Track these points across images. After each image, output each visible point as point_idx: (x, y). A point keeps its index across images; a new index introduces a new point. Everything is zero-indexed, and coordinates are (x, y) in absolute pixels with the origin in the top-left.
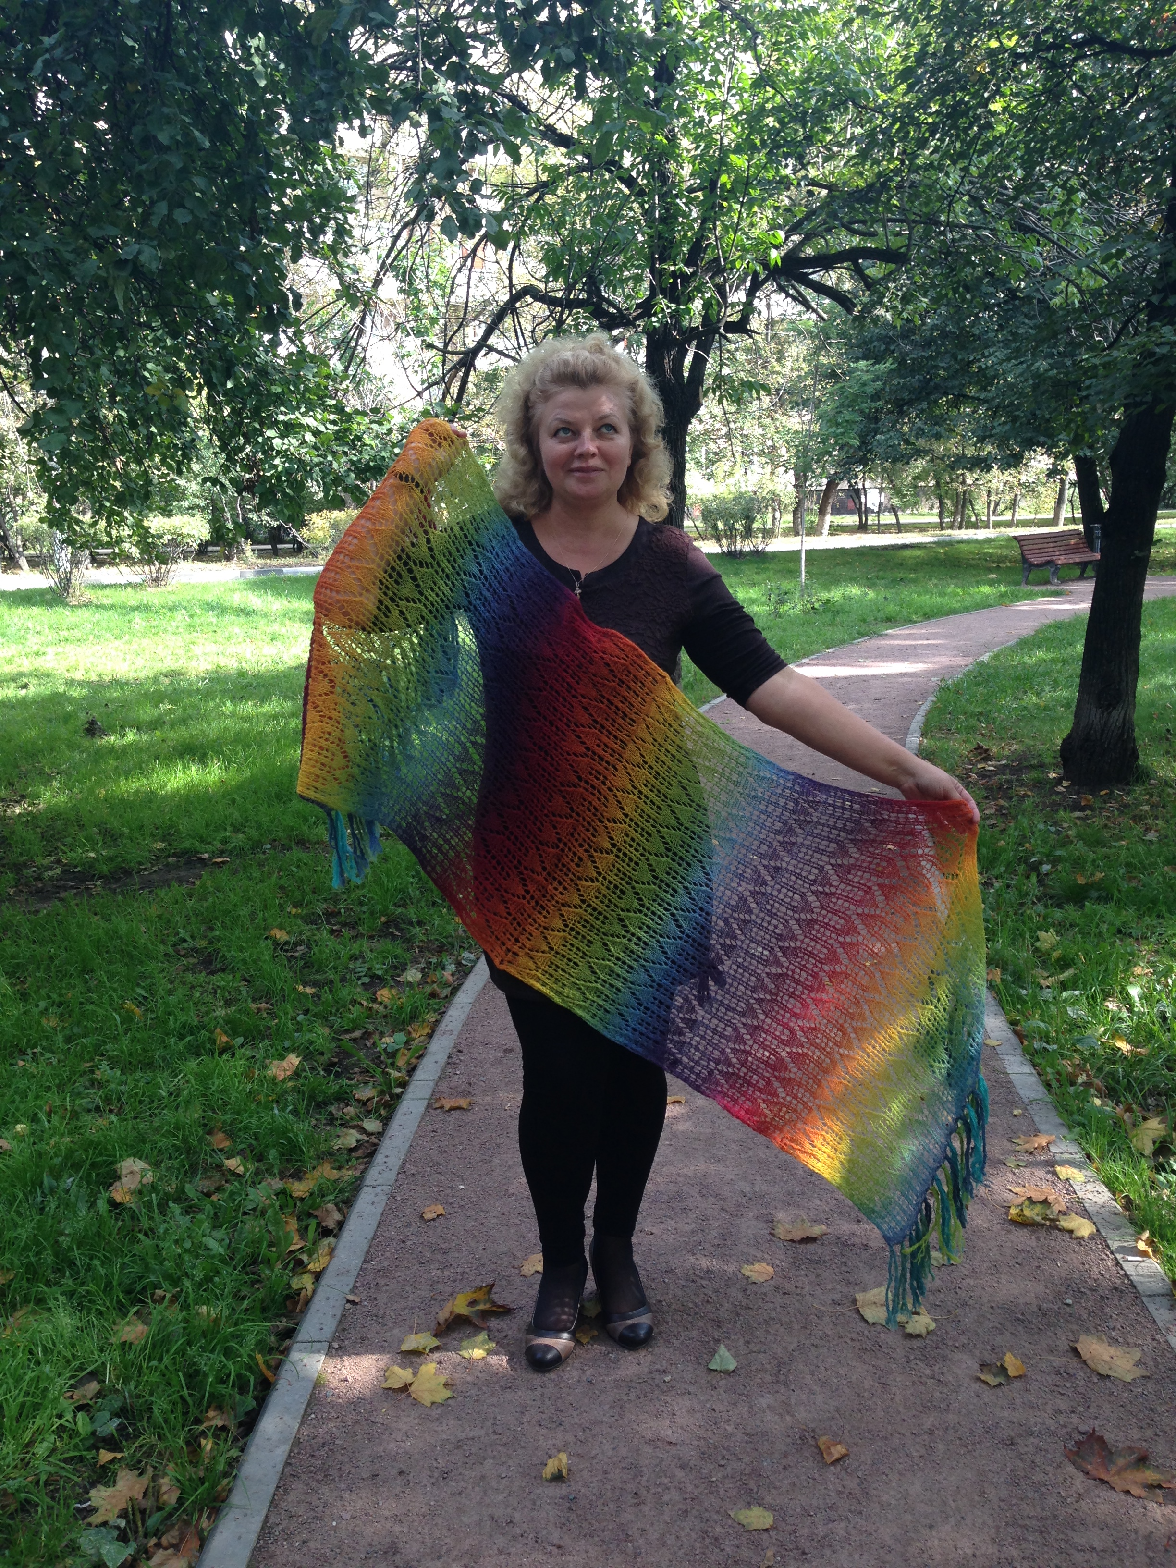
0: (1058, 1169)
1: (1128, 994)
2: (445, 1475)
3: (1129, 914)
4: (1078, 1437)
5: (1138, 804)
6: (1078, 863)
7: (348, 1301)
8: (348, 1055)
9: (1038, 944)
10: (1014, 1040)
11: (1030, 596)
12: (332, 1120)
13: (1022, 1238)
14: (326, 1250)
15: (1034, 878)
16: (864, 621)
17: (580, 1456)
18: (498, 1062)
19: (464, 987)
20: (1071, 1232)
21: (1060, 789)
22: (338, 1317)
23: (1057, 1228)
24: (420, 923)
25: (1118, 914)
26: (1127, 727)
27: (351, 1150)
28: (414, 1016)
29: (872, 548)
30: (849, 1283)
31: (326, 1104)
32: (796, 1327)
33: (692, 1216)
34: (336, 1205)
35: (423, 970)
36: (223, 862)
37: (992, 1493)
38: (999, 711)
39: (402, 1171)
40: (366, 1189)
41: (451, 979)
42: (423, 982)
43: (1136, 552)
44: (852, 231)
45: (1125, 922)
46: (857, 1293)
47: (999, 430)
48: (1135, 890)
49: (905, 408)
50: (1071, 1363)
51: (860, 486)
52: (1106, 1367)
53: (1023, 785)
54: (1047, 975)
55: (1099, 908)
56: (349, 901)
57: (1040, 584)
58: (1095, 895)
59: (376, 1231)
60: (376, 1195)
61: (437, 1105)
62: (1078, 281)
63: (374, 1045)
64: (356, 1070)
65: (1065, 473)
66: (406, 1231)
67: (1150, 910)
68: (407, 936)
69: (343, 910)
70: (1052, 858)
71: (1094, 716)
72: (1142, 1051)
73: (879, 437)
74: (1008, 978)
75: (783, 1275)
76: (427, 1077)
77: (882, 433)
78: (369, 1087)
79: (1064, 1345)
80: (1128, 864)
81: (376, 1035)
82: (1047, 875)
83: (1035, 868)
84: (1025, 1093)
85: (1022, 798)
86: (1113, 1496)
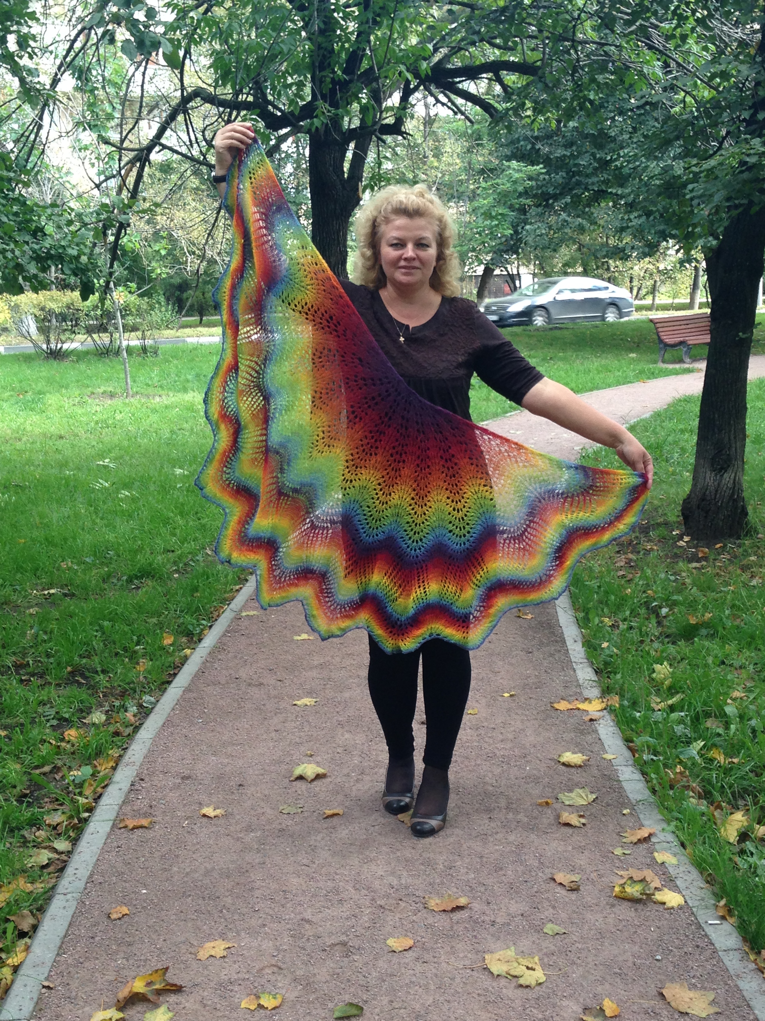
0: (656, 854)
1: (725, 713)
3: (731, 648)
5: (746, 554)
6: (692, 605)
7: (44, 987)
8: (39, 787)
9: (654, 675)
10: (628, 754)
11: (665, 374)
12: (25, 843)
13: (624, 910)
14: (23, 947)
15: (654, 621)
18: (177, 787)
19: (145, 726)
20: (663, 903)
21: (681, 543)
22: (35, 1000)
23: (652, 901)
24: (103, 671)
25: (722, 647)
26: (737, 487)
27: (43, 867)
28: (99, 753)
30: (478, 952)
31: (19, 830)
32: (432, 987)
33: (346, 906)
34: (31, 912)
35: (107, 712)
39: (90, 879)
40: (57, 897)
41: (133, 719)
42: (107, 723)
43: (740, 334)
44: (494, 45)
45: (728, 655)
46: (486, 957)
47: (635, 222)
48: (738, 627)
49: (551, 201)
50: (658, 1004)
51: (515, 272)
52: (686, 1006)
53: (649, 541)
54: (659, 700)
55: (706, 643)
56: (36, 654)
57: (674, 362)
58: (704, 632)
59: (67, 931)
60: (67, 901)
61: (121, 825)
62: (694, 93)
63: (63, 777)
64: (46, 800)
65: (697, 261)
66: (94, 929)
67: (749, 644)
68: (92, 683)
69: (31, 662)
70: (670, 602)
71: (710, 478)
72: (735, 760)
73: (528, 227)
74: (626, 703)
75: (424, 949)
76: (112, 802)
77: (531, 223)
78: (59, 813)
79: (653, 991)
80: (733, 606)
81: (65, 769)
82: (665, 617)
83: (655, 611)
84: (633, 796)
85: (648, 552)
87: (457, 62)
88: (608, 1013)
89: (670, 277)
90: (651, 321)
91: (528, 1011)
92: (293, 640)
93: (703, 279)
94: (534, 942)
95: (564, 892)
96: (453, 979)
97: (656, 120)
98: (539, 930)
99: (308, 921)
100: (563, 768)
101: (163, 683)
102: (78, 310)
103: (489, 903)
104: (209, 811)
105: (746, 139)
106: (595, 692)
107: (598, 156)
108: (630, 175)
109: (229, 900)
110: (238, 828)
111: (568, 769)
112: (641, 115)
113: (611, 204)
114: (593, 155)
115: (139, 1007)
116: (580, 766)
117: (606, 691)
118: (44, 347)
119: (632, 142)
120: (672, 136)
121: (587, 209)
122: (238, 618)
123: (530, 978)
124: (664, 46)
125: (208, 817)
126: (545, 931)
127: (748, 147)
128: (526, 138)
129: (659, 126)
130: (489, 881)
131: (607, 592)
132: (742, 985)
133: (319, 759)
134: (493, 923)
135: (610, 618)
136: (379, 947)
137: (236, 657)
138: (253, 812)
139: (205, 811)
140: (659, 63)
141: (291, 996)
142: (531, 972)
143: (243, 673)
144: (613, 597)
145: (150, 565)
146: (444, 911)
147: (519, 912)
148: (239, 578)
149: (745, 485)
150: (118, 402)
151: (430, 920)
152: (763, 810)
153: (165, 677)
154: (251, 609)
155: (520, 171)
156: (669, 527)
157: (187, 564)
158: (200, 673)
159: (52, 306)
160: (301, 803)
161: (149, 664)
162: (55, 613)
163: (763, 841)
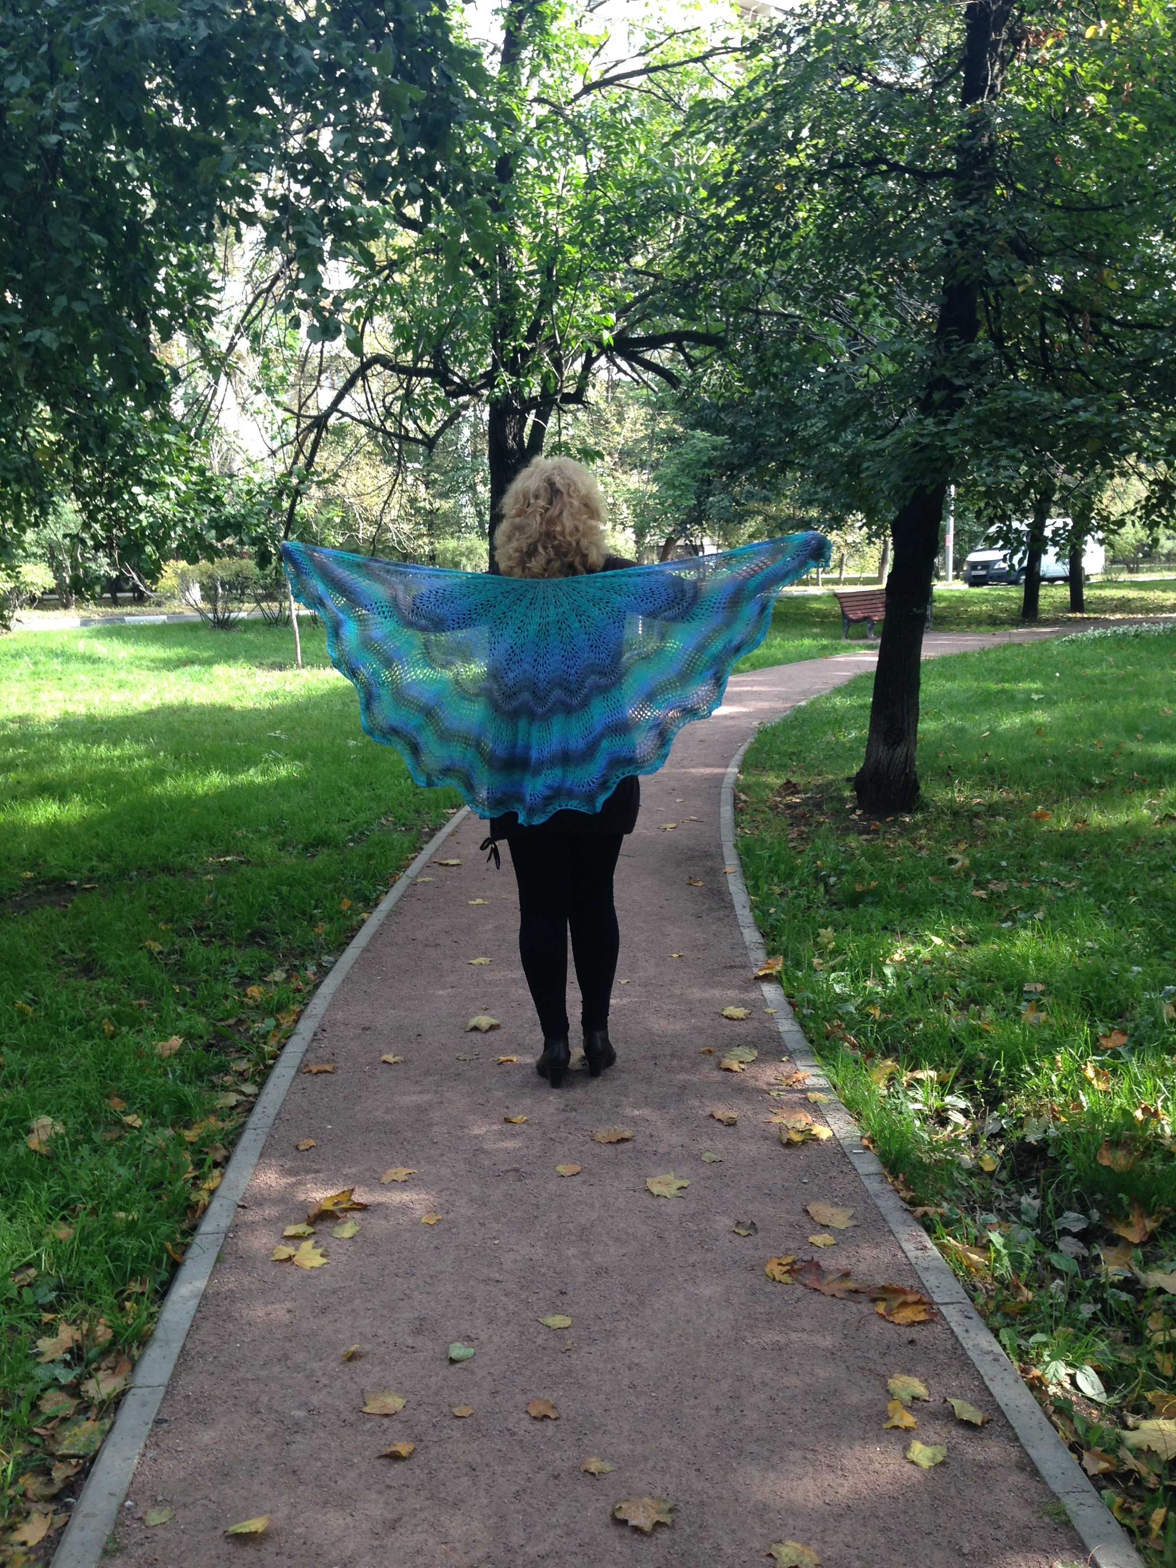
0: (809, 1094)
1: (883, 973)
2: (324, 1311)
3: (895, 914)
5: (916, 826)
6: (858, 875)
7: (239, 1206)
8: (225, 1038)
9: (819, 939)
10: (789, 1009)
11: (846, 648)
12: (213, 1086)
14: (218, 1175)
15: (821, 888)
18: (358, 1037)
21: (854, 817)
22: (232, 1217)
24: (283, 933)
25: (886, 914)
26: (909, 759)
27: (232, 1108)
28: (281, 1007)
30: (639, 1177)
31: (208, 1075)
32: (597, 1205)
33: (519, 1139)
34: (224, 1146)
35: (287, 971)
36: (93, 888)
37: (735, 1300)
38: (809, 751)
39: (278, 1116)
40: (248, 1131)
41: (312, 977)
42: (287, 980)
43: (916, 608)
44: (679, 315)
45: (890, 921)
46: (648, 1180)
47: (821, 495)
48: (903, 895)
49: (736, 472)
50: (804, 1219)
51: (698, 543)
52: (828, 1220)
53: (823, 814)
54: (821, 961)
55: (871, 910)
56: (215, 917)
57: (857, 638)
58: (869, 899)
59: (259, 1160)
60: (257, 1135)
61: (305, 1070)
62: (878, 367)
63: (247, 1030)
64: (231, 1050)
65: (886, 538)
66: (284, 1159)
67: (912, 911)
68: (272, 944)
69: (211, 925)
70: (838, 872)
71: (882, 752)
72: (890, 1016)
73: (712, 498)
74: (789, 963)
75: (590, 1173)
76: (295, 1050)
77: (715, 495)
78: (245, 1060)
79: (798, 1208)
80: (899, 875)
81: (249, 1022)
82: (832, 886)
83: (824, 880)
84: (791, 1046)
85: (821, 824)
86: (822, 1298)
87: (639, 332)
89: (858, 551)
90: (836, 595)
92: (468, 905)
93: (891, 554)
94: (691, 1168)
95: (722, 1127)
96: (616, 1199)
98: (698, 1158)
99: (483, 1151)
100: (726, 1020)
101: (341, 945)
102: (246, 578)
103: (652, 1136)
104: (389, 1058)
105: (919, 419)
106: (760, 953)
109: (409, 1134)
110: (417, 1072)
111: (730, 1021)
114: (779, 425)
115: (328, 1223)
116: (743, 1019)
117: (771, 953)
118: (211, 616)
121: (774, 480)
122: (414, 884)
124: (849, 319)
125: (388, 1063)
126: (703, 1159)
127: (921, 427)
128: (711, 406)
130: (653, 1118)
131: (777, 862)
132: (879, 1202)
133: (493, 1011)
134: (655, 1153)
135: (779, 886)
136: (549, 1172)
137: (412, 920)
138: (430, 1059)
139: (385, 1057)
140: (844, 336)
143: (420, 934)
144: (783, 867)
145: (326, 833)
146: (610, 1142)
147: (680, 1144)
148: (414, 847)
149: (918, 762)
150: (288, 674)
151: (597, 1151)
152: (911, 1058)
153: (342, 939)
154: (427, 875)
155: (705, 440)
156: (842, 800)
157: (362, 833)
158: (378, 935)
159: (220, 574)
160: (476, 1051)
161: (327, 927)
162: (232, 879)
163: (910, 1086)
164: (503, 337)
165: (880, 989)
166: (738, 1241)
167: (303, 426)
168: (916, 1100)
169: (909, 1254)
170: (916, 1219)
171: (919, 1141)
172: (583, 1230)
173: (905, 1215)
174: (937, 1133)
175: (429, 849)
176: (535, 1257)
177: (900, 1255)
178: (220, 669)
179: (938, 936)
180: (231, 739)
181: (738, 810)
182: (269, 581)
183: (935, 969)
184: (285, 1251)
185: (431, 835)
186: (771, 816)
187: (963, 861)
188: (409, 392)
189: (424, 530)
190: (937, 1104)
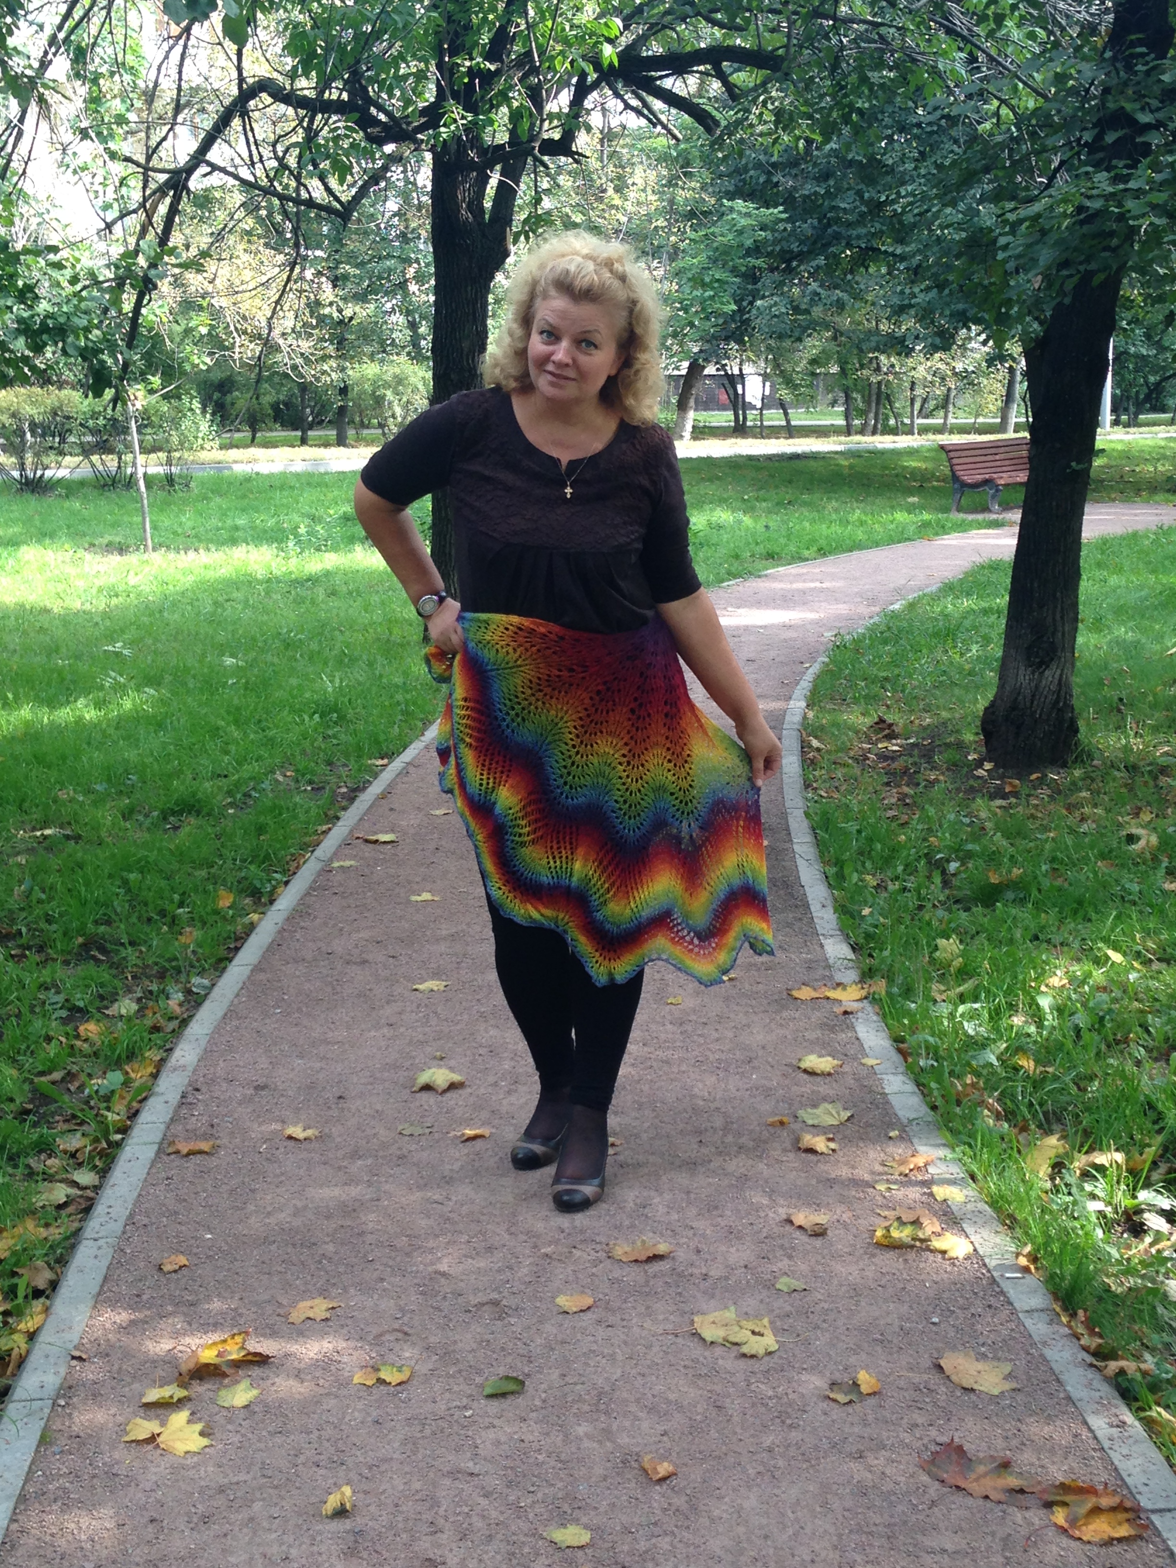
0: (935, 1189)
1: (1038, 1005)
2: (206, 1520)
3: (1049, 918)
4: (933, 1448)
5: (1074, 787)
6: (993, 858)
7: (73, 1358)
8: (47, 1100)
9: (938, 954)
10: (897, 1058)
11: (962, 527)
12: (31, 1174)
13: (889, 1261)
14: (39, 1309)
15: (937, 879)
16: (737, 557)
17: (366, 1493)
18: (248, 1100)
19: (196, 1018)
20: (944, 1252)
21: (981, 772)
22: (62, 1375)
23: (928, 1249)
24: (132, 943)
25: (1036, 917)
26: (1063, 690)
27: (60, 1207)
28: (131, 1055)
29: (750, 458)
30: (682, 1314)
31: (23, 1157)
32: (620, 1357)
33: (498, 1255)
34: (49, 1265)
35: (139, 1000)
37: (836, 1505)
38: (910, 676)
39: (130, 1220)
40: (85, 1242)
41: (178, 1009)
42: (141, 1012)
43: (1073, 464)
44: (715, 23)
45: (1044, 927)
46: (696, 1319)
47: (921, 298)
48: (1060, 889)
49: (794, 264)
50: (934, 1379)
51: (736, 371)
52: (972, 1381)
53: (933, 768)
54: (943, 988)
55: (1013, 911)
56: (30, 919)
57: (975, 511)
58: (1010, 895)
59: (102, 1286)
60: (99, 1248)
61: (170, 1150)
62: (1013, 102)
63: (81, 1088)
64: (57, 1118)
65: (1014, 360)
66: (140, 1285)
67: (1075, 912)
68: (115, 960)
69: (24, 930)
70: (961, 854)
71: (1024, 677)
72: (1050, 1070)
73: (759, 303)
74: (895, 990)
75: (607, 1309)
76: (155, 1119)
77: (763, 297)
78: (78, 1135)
79: (926, 1362)
80: (1053, 860)
81: (83, 1077)
82: (954, 875)
83: (940, 866)
84: (904, 1114)
85: (932, 783)
86: (970, 1501)
87: (655, 48)
88: (864, 1389)
89: (971, 383)
90: (942, 447)
91: (753, 1387)
92: (409, 902)
93: (1021, 387)
94: (761, 1301)
95: (805, 1238)
96: (649, 1347)
97: (956, 142)
98: (770, 1285)
99: (444, 1274)
100: (805, 1076)
101: (221, 960)
102: (68, 418)
103: (699, 1251)
104: (297, 1131)
105: (1087, 173)
106: (852, 976)
107: (866, 195)
108: (914, 225)
109: (331, 1248)
110: (340, 1153)
111: (811, 1079)
112: (932, 133)
113: (884, 270)
114: (860, 194)
115: (210, 1384)
116: (829, 1074)
117: (867, 975)
118: (16, 474)
119: (919, 176)
120: (979, 166)
121: (849, 277)
122: (327, 870)
123: (756, 1346)
124: (969, 30)
125: (296, 1139)
126: (778, 1286)
127: (1089, 184)
128: (758, 165)
129: (960, 151)
130: (700, 1224)
131: (869, 839)
132: (1048, 1353)
133: (452, 1063)
134: (705, 1277)
135: (874, 875)
136: (544, 1307)
137: (325, 924)
138: (359, 1133)
139: (292, 1130)
140: (963, 55)
141: (423, 1369)
142: (758, 1338)
143: (338, 946)
144: (879, 846)
145: (194, 794)
146: (636, 1261)
147: (742, 1263)
148: (326, 815)
149: (1076, 691)
150: (132, 559)
151: (617, 1273)
152: (1087, 1133)
153: (222, 952)
154: (347, 857)
155: (748, 215)
156: (960, 746)
157: (247, 795)
158: (275, 946)
159: (29, 410)
160: (429, 1122)
161: (197, 934)
162: (55, 862)
163: (1086, 1175)
164: (453, 53)
165: (1032, 1029)
166: (836, 1413)
167: (153, 186)
168: (1093, 1196)
169: (1099, 1434)
170: (1107, 1379)
171: (1103, 1259)
172: (600, 1395)
173: (1091, 1374)
174: (1129, 1247)
175: (349, 818)
176: (528, 1437)
177: (1085, 1434)
178: (30, 553)
179: (1116, 949)
180: (49, 656)
181: (808, 762)
182: (101, 421)
183: (1115, 1000)
184: (143, 1428)
185: (352, 797)
186: (857, 771)
187: (1148, 840)
188: (311, 135)
189: (331, 349)
190: (1128, 1202)
